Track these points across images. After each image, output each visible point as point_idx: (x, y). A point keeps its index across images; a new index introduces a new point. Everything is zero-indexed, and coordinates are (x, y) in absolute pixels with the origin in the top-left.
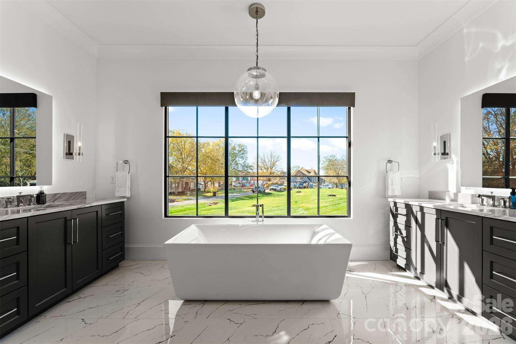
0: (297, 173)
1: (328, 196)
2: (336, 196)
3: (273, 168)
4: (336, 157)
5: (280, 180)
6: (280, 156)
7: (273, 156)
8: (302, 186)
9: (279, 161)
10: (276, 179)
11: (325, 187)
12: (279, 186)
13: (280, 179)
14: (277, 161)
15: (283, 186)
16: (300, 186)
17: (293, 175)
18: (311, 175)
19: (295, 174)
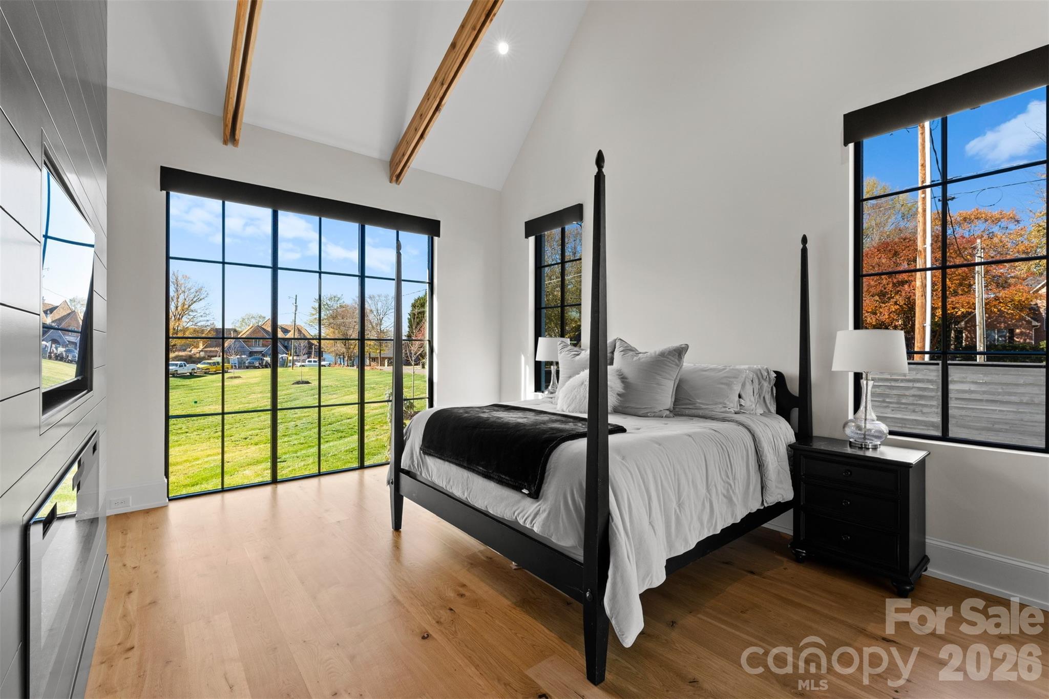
0: (254, 332)
1: (293, 384)
2: (309, 383)
3: (184, 319)
4: (341, 301)
5: (206, 349)
6: (204, 290)
7: (183, 289)
8: (260, 364)
9: (201, 300)
10: (198, 344)
11: (313, 363)
12: (188, 365)
13: (205, 347)
14: (195, 302)
15: (202, 364)
16: (254, 363)
17: (244, 336)
18: (290, 335)
19: (248, 333)
